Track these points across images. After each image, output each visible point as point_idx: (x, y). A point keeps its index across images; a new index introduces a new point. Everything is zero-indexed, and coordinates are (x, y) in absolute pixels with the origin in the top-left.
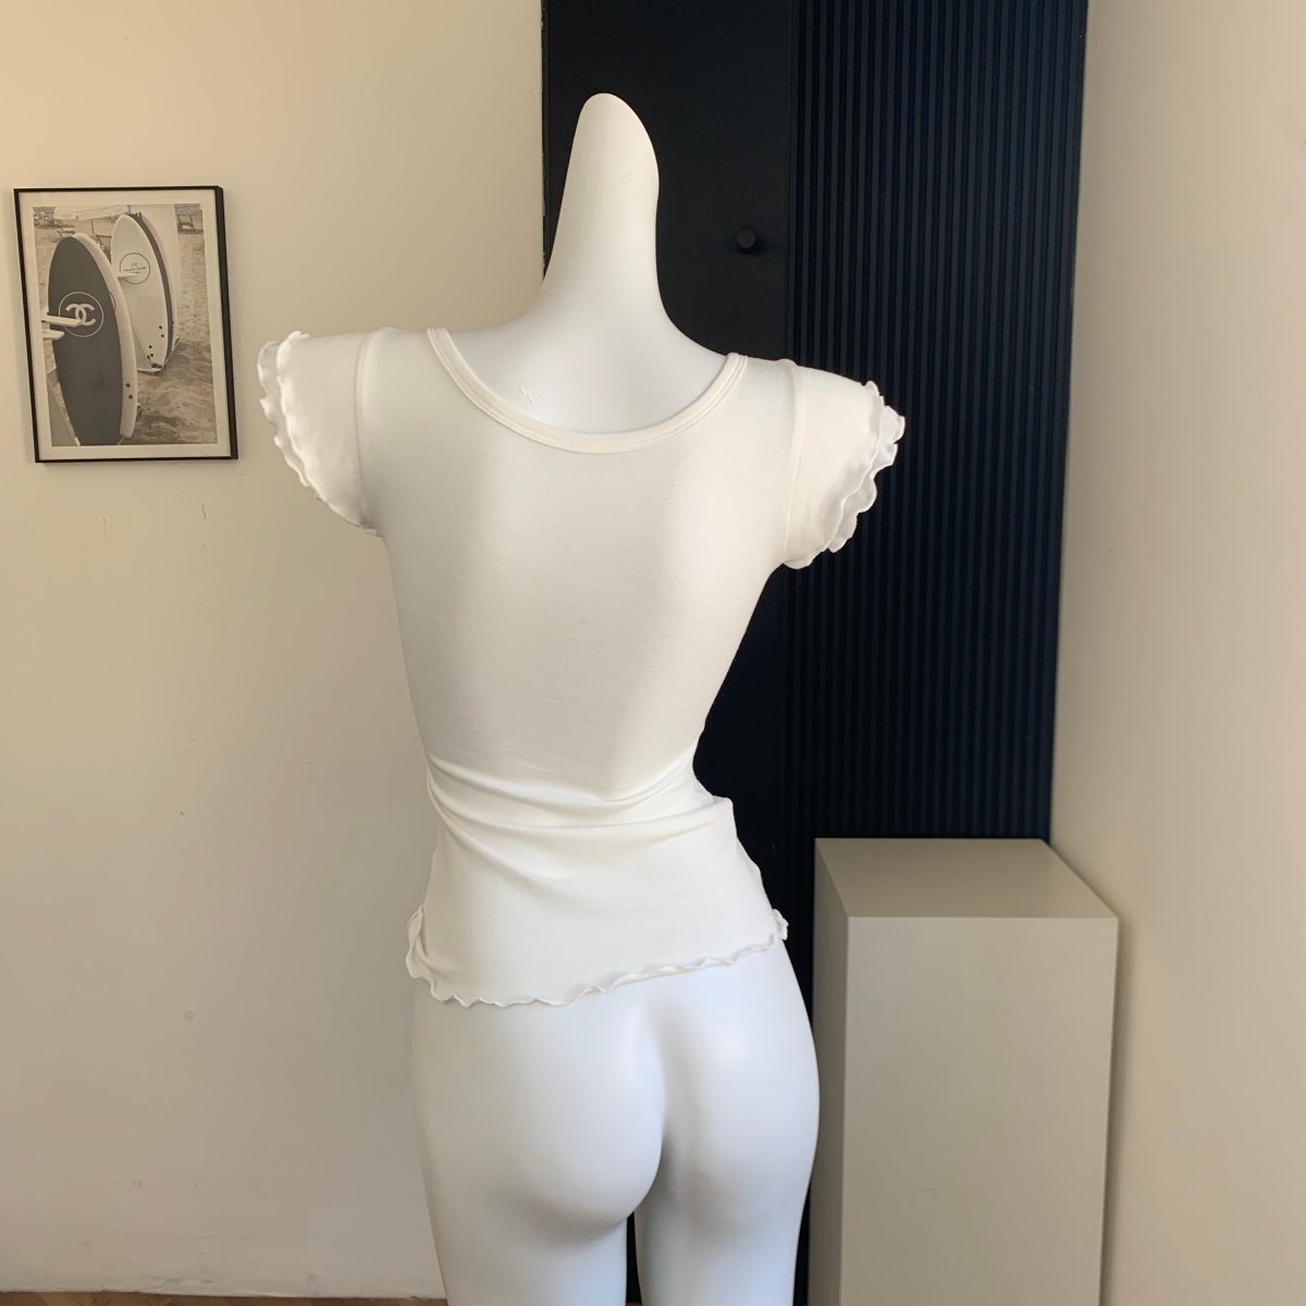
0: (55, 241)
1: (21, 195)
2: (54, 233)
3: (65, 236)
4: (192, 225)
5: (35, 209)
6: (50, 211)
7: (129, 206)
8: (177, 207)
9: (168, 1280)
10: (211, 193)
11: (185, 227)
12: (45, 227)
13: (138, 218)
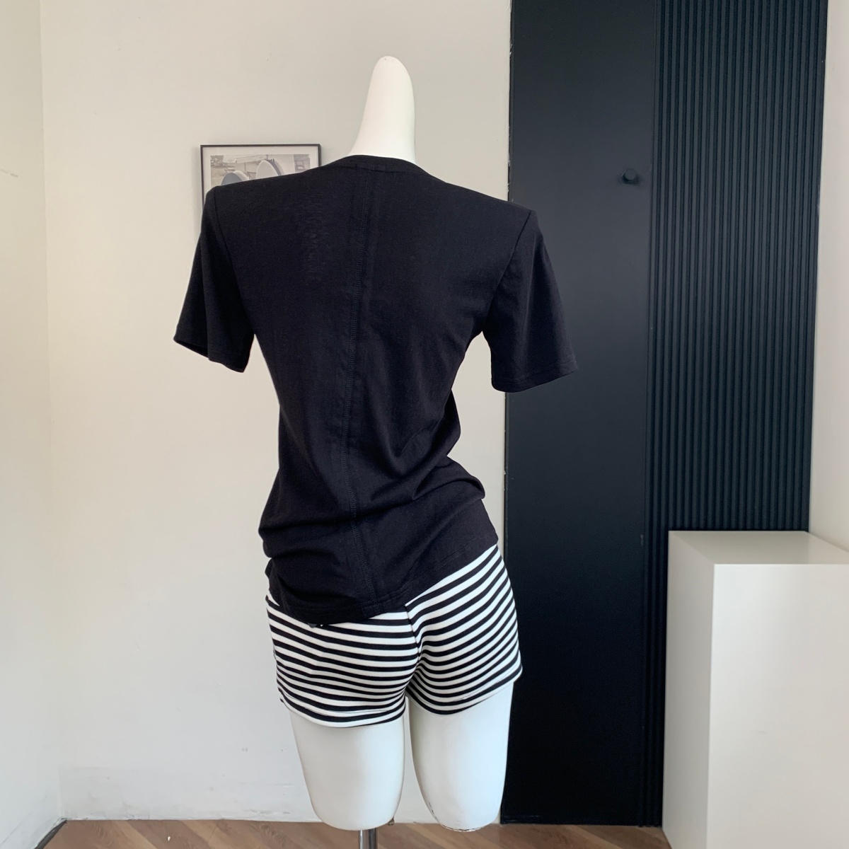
0: (223, 175)
1: (204, 149)
2: (223, 170)
3: (228, 172)
4: (303, 167)
5: (212, 157)
6: (221, 157)
7: (267, 155)
8: (295, 156)
9: (262, 812)
10: (316, 148)
11: (299, 168)
12: (217, 167)
13: (272, 162)
